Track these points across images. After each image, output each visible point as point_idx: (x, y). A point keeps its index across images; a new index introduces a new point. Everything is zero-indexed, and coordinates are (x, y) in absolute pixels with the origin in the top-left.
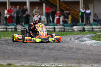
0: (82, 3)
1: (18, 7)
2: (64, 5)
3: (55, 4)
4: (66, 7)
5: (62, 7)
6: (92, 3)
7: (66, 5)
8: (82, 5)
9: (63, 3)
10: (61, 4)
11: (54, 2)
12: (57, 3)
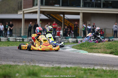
0: (81, 20)
1: (31, 23)
2: (68, 22)
3: (61, 21)
4: (69, 23)
5: (66, 23)
6: (89, 21)
7: (69, 22)
8: (81, 22)
9: (67, 21)
10: (65, 21)
11: (60, 19)
12: (62, 20)
